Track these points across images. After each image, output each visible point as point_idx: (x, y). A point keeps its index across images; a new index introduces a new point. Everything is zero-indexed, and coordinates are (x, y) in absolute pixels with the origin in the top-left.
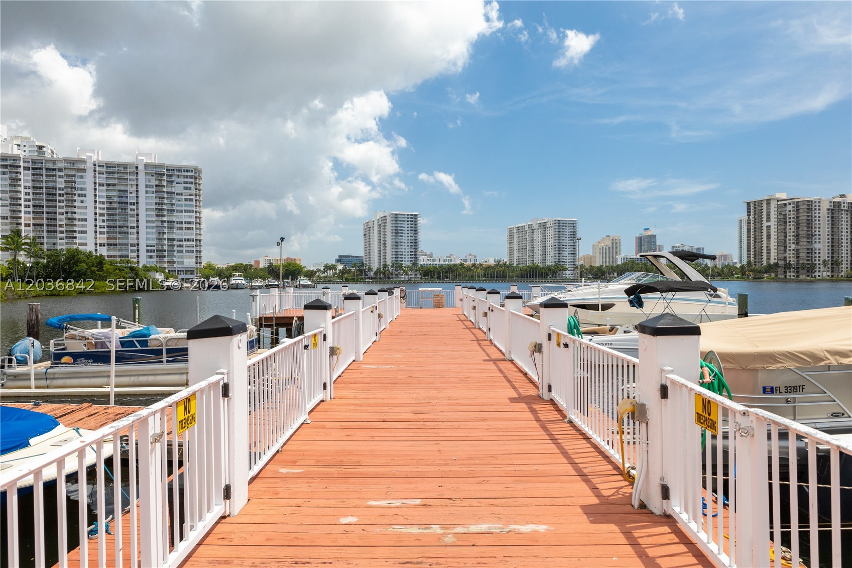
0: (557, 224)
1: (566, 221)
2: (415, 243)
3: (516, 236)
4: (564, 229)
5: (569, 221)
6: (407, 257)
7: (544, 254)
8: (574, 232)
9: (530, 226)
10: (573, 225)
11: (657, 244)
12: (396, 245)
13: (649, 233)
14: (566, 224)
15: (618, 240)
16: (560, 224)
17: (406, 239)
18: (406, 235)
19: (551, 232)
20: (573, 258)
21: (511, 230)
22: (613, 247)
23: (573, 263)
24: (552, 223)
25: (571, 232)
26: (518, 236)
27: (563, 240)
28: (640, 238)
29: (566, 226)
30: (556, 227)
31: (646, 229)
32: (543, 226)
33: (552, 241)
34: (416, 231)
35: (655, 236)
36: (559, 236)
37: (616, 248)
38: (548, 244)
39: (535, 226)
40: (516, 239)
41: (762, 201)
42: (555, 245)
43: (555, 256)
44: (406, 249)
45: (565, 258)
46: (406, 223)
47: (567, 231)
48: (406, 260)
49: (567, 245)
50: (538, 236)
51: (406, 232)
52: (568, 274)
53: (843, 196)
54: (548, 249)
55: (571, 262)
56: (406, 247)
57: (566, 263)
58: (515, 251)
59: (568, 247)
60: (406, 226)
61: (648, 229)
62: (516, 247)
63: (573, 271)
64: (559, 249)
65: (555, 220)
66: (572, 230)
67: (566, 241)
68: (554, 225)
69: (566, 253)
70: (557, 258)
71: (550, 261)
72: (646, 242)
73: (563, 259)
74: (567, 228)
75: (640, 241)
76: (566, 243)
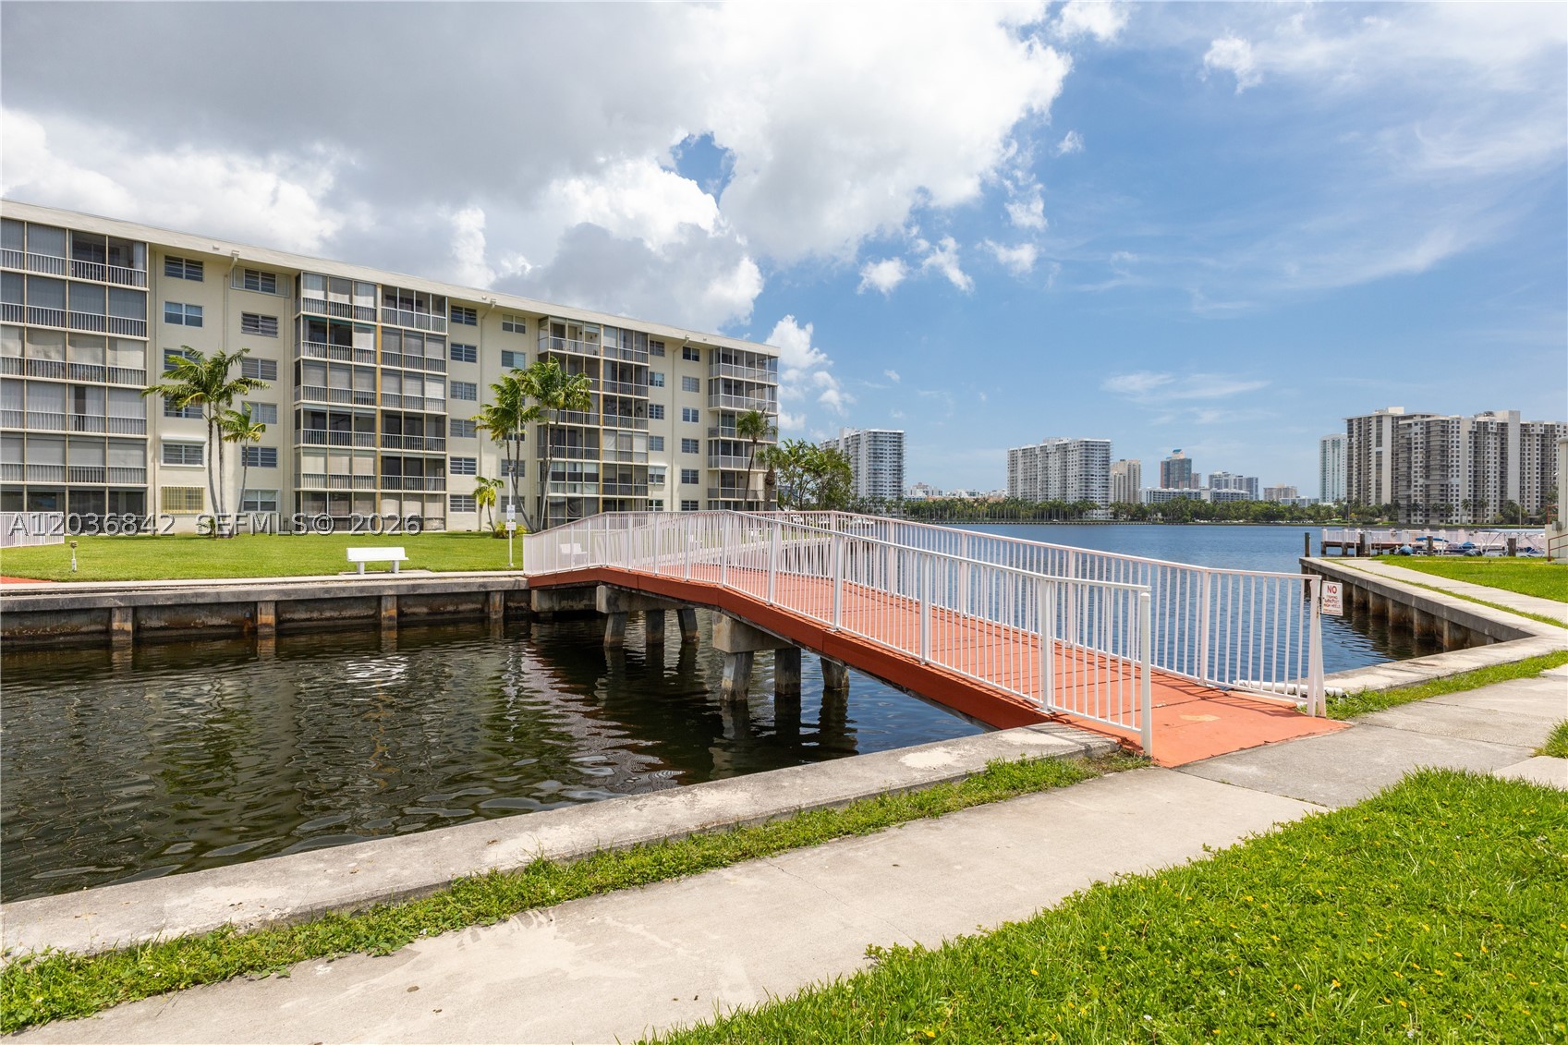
0: (1083, 447)
1: (1096, 442)
2: (898, 471)
3: (1020, 461)
4: (1093, 453)
5: (1100, 442)
6: (888, 488)
7: (1064, 486)
8: (1106, 457)
9: (1043, 449)
10: (1105, 447)
11: (1192, 471)
12: (875, 473)
13: (1181, 456)
14: (1096, 446)
15: (1137, 466)
16: (1088, 447)
17: (887, 465)
18: (888, 460)
19: (1074, 457)
20: (1104, 492)
21: (1013, 454)
22: (1129, 478)
23: (1104, 500)
24: (1076, 445)
25: (1103, 457)
26: (1024, 460)
27: (1092, 468)
28: (1168, 463)
29: (1096, 450)
30: (1083, 451)
31: (1177, 451)
32: (1064, 449)
33: (1076, 469)
34: (900, 455)
35: (1190, 461)
36: (1087, 462)
37: (1135, 478)
38: (1070, 473)
39: (1051, 449)
40: (1020, 466)
42: (1081, 475)
43: (1081, 490)
44: (887, 478)
45: (1094, 492)
46: (888, 444)
47: (1098, 456)
48: (888, 492)
49: (1097, 474)
50: (1055, 463)
51: (888, 456)
52: (1099, 514)
53: (1490, 414)
54: (1070, 480)
55: (1102, 498)
56: (888, 476)
57: (1095, 500)
58: (1019, 481)
59: (1097, 478)
60: (888, 447)
61: (1179, 450)
62: (1020, 476)
63: (1104, 511)
64: (1087, 479)
65: (1080, 442)
66: (1104, 455)
67: (1096, 470)
68: (1080, 447)
69: (1096, 485)
70: (1083, 492)
71: (1073, 497)
72: (1176, 470)
73: (1092, 494)
74: (1098, 452)
75: (1167, 467)
76: (1096, 472)
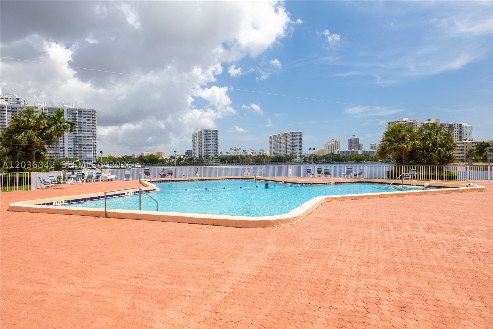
0: (292, 134)
1: (296, 132)
2: (216, 145)
3: (273, 140)
4: (295, 137)
5: (298, 132)
6: (212, 152)
7: (286, 150)
8: (301, 138)
9: (279, 135)
10: (300, 135)
11: (360, 143)
12: (207, 145)
13: (355, 137)
14: (296, 134)
15: (338, 141)
16: (293, 134)
17: (211, 142)
18: (212, 140)
19: (289, 138)
20: (300, 152)
21: (271, 137)
22: (335, 146)
23: (300, 154)
24: (289, 134)
25: (299, 138)
26: (275, 139)
27: (295, 142)
28: (351, 140)
29: (296, 135)
30: (291, 136)
31: (354, 135)
32: (285, 135)
33: (289, 142)
34: (217, 139)
35: (359, 139)
36: (293, 140)
37: (337, 146)
38: (288, 144)
39: (282, 135)
40: (273, 142)
41: (395, 122)
42: (291, 145)
43: (291, 151)
44: (211, 148)
45: (296, 152)
46: (212, 134)
47: (297, 138)
48: (212, 153)
49: (297, 145)
50: (283, 140)
51: (212, 139)
52: (298, 160)
53: (429, 120)
54: (288, 147)
55: (299, 154)
56: (212, 147)
57: (296, 155)
58: (273, 147)
59: (297, 146)
60: (211, 136)
61: (355, 135)
62: (273, 146)
63: (300, 159)
64: (293, 147)
65: (291, 132)
66: (300, 138)
67: (297, 143)
68: (290, 135)
69: (297, 149)
70: (292, 152)
71: (289, 153)
72: (354, 143)
73: (295, 152)
74: (297, 136)
75: (351, 142)
76: (296, 144)
